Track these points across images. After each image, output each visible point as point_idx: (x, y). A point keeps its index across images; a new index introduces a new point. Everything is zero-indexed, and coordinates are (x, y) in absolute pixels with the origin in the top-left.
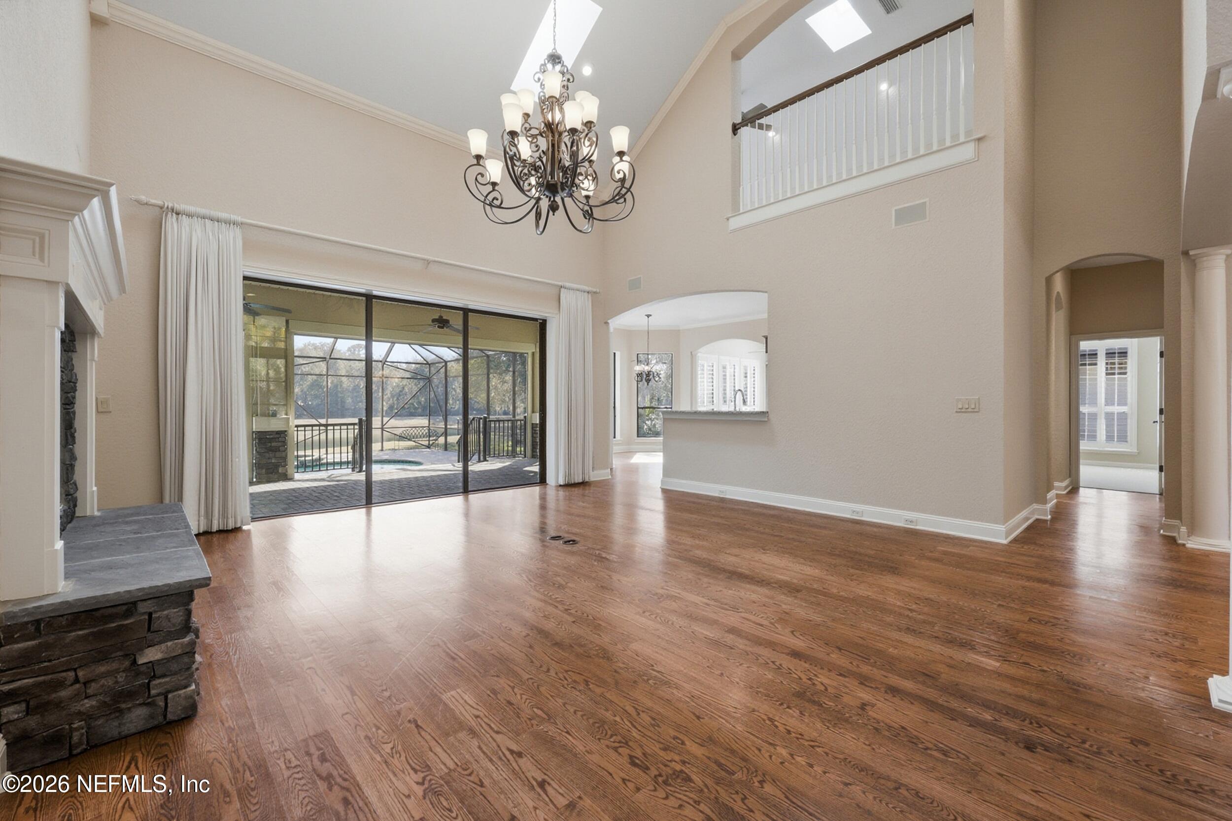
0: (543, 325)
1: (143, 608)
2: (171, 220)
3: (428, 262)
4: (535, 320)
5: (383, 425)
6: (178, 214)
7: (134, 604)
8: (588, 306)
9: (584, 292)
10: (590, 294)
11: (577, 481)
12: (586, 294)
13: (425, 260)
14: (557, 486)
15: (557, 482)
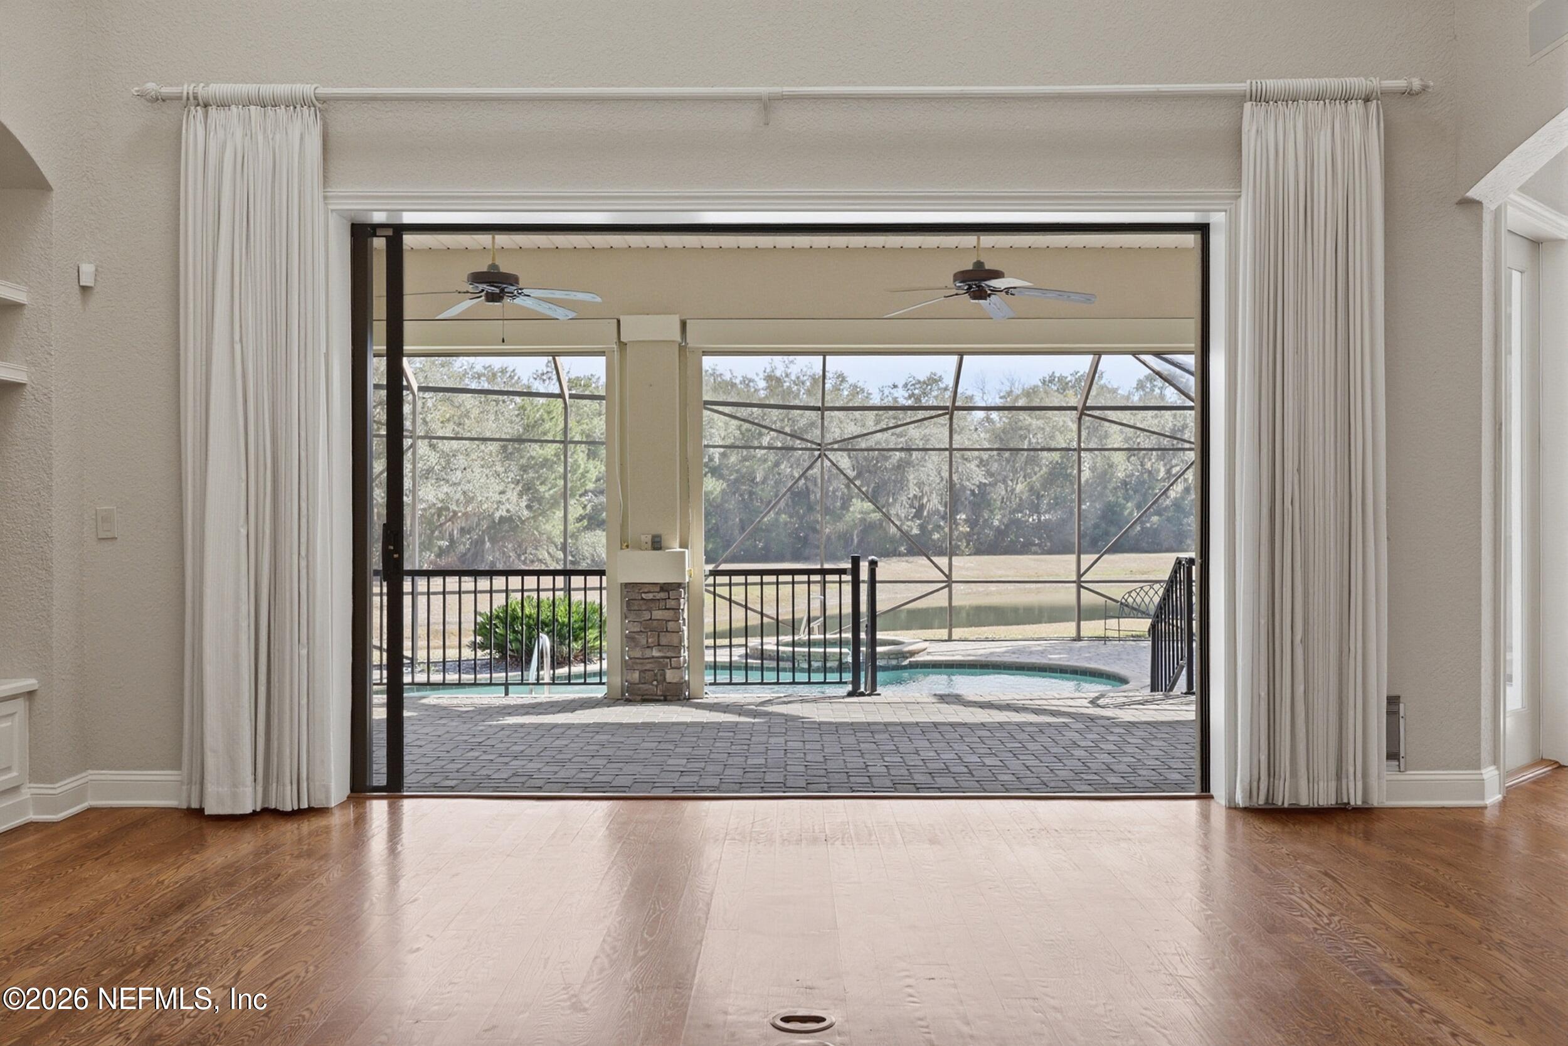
5: (1080, 575)
6: (206, 105)
8: (1365, 146)
9: (1347, 99)
10: (1373, 105)
11: (1304, 802)
12: (1355, 107)
13: (758, 99)
14: (1232, 807)
15: (1231, 797)
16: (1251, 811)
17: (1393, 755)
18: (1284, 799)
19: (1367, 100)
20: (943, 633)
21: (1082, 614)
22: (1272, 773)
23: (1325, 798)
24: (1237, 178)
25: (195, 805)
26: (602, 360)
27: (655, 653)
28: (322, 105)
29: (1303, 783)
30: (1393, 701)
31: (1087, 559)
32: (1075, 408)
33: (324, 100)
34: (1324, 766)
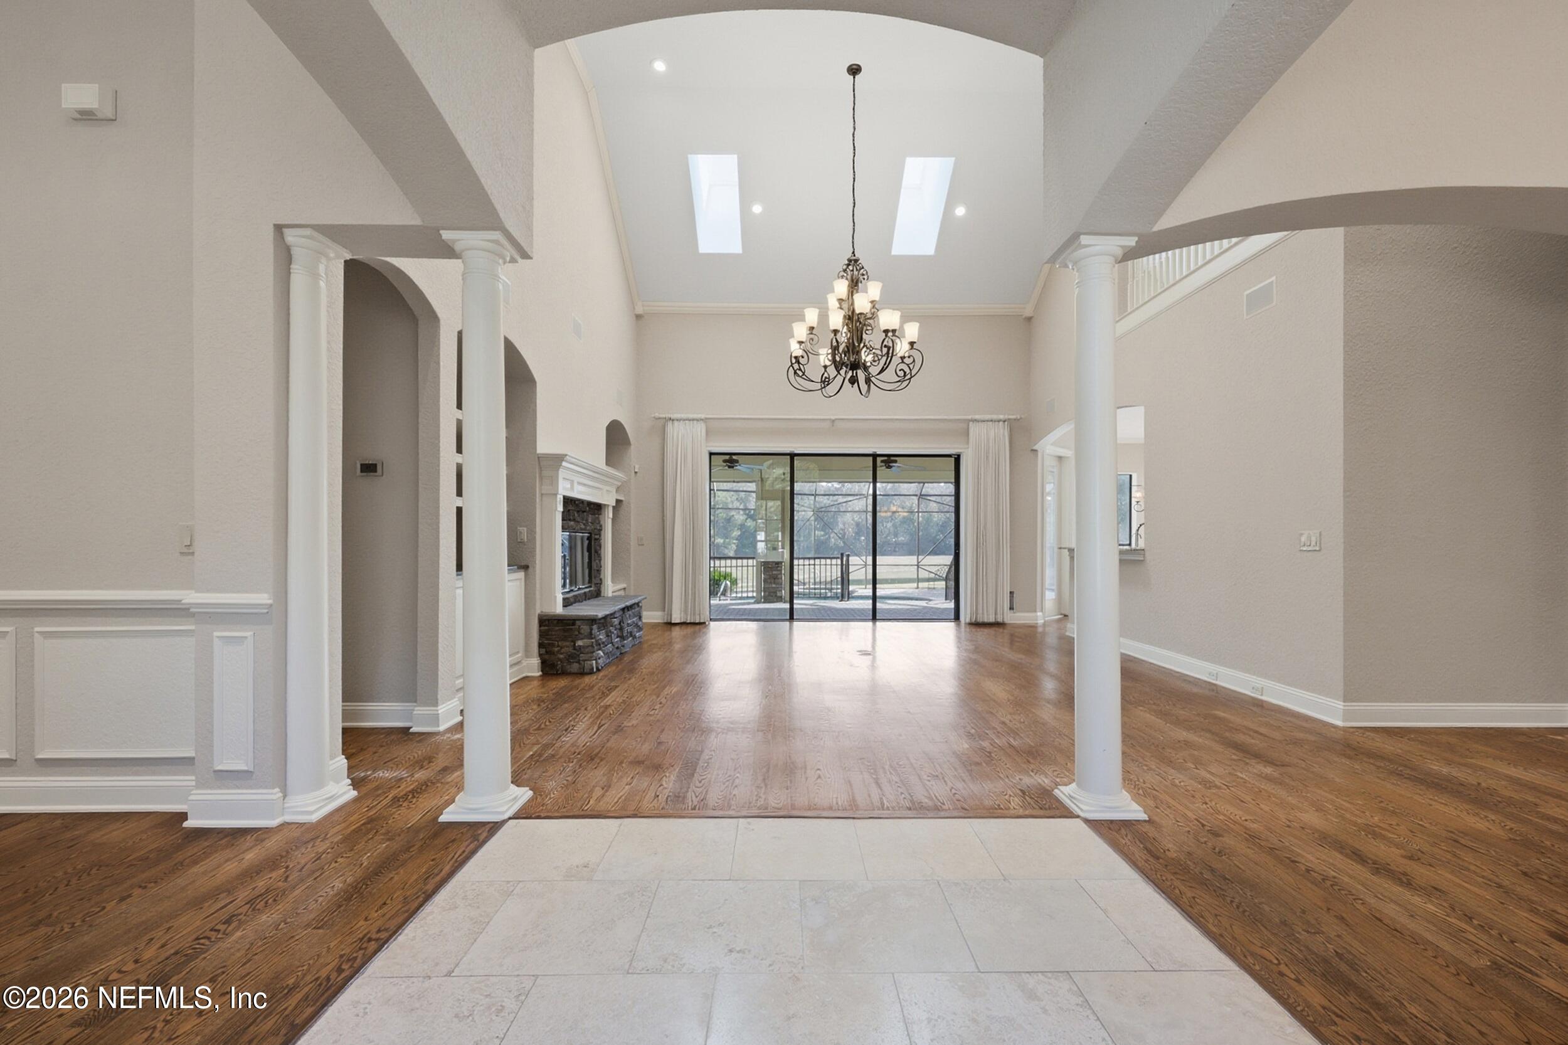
0: (957, 459)
1: (578, 623)
2: (670, 423)
3: (833, 421)
4: (949, 456)
5: (918, 563)
6: (673, 420)
7: (575, 620)
8: (1004, 435)
9: (999, 421)
10: (1006, 423)
11: (986, 620)
12: (1001, 423)
13: (830, 419)
14: (966, 623)
15: (965, 620)
16: (971, 624)
17: (1011, 608)
18: (980, 620)
19: (1004, 421)
20: (864, 587)
21: (918, 580)
22: (977, 614)
23: (992, 619)
24: (968, 443)
25: (669, 621)
26: (754, 484)
27: (774, 586)
28: (705, 420)
29: (985, 616)
30: (1011, 593)
31: (921, 557)
32: (916, 495)
33: (706, 419)
34: (992, 611)
